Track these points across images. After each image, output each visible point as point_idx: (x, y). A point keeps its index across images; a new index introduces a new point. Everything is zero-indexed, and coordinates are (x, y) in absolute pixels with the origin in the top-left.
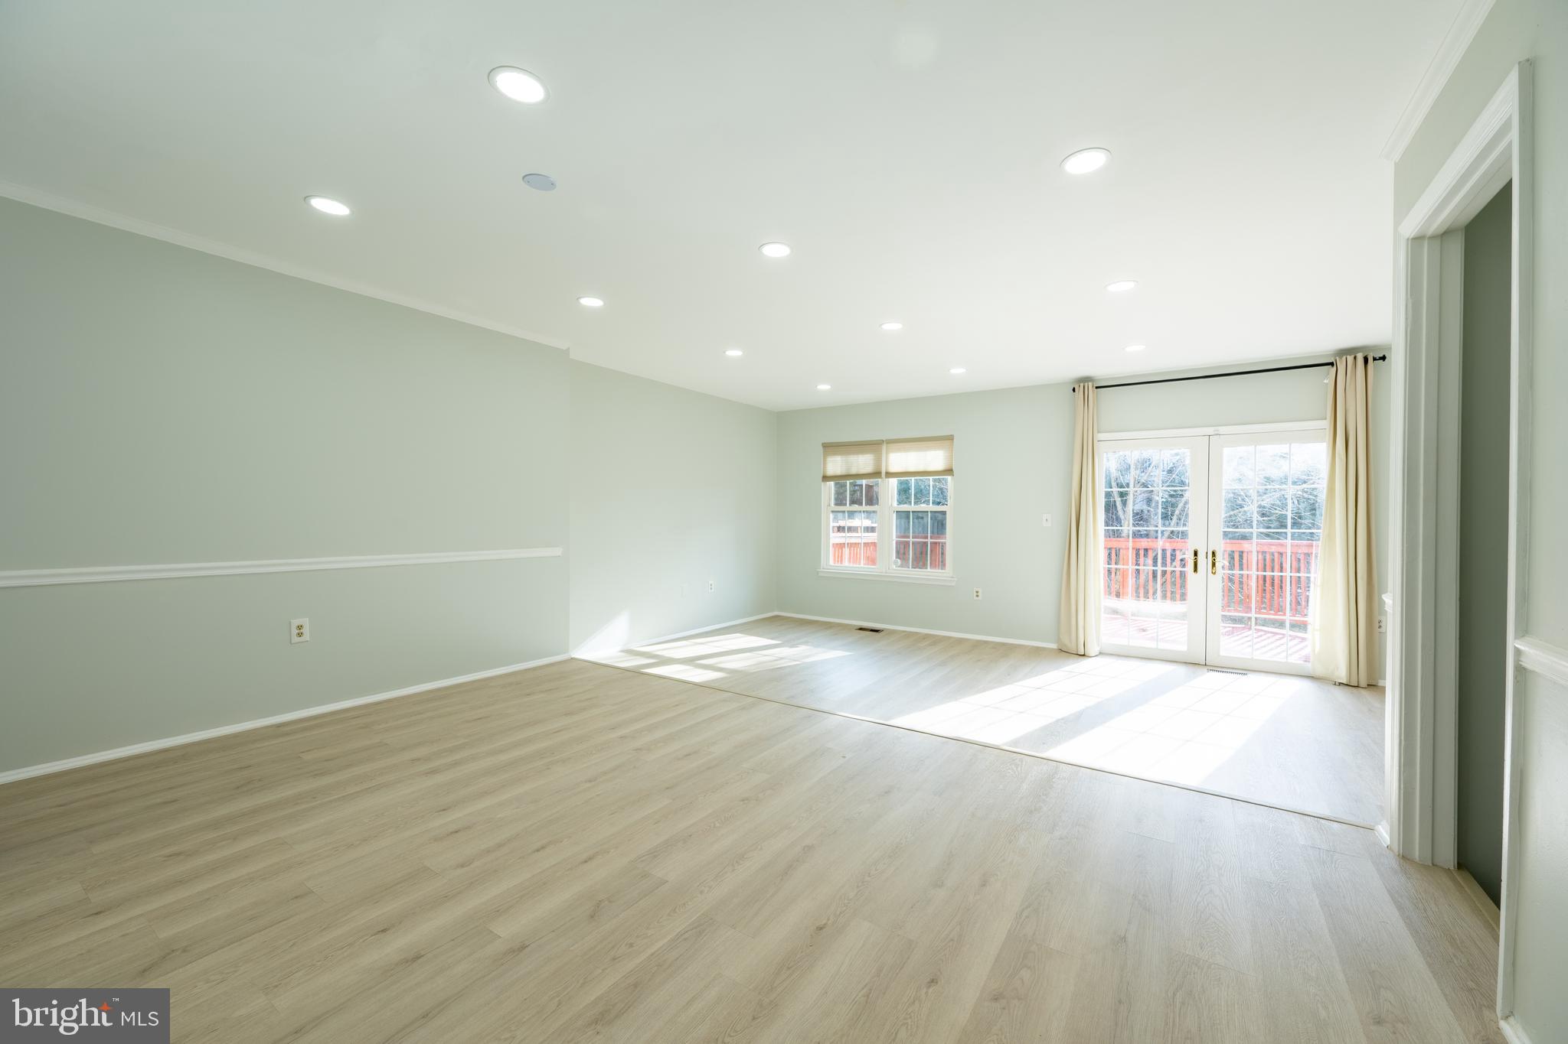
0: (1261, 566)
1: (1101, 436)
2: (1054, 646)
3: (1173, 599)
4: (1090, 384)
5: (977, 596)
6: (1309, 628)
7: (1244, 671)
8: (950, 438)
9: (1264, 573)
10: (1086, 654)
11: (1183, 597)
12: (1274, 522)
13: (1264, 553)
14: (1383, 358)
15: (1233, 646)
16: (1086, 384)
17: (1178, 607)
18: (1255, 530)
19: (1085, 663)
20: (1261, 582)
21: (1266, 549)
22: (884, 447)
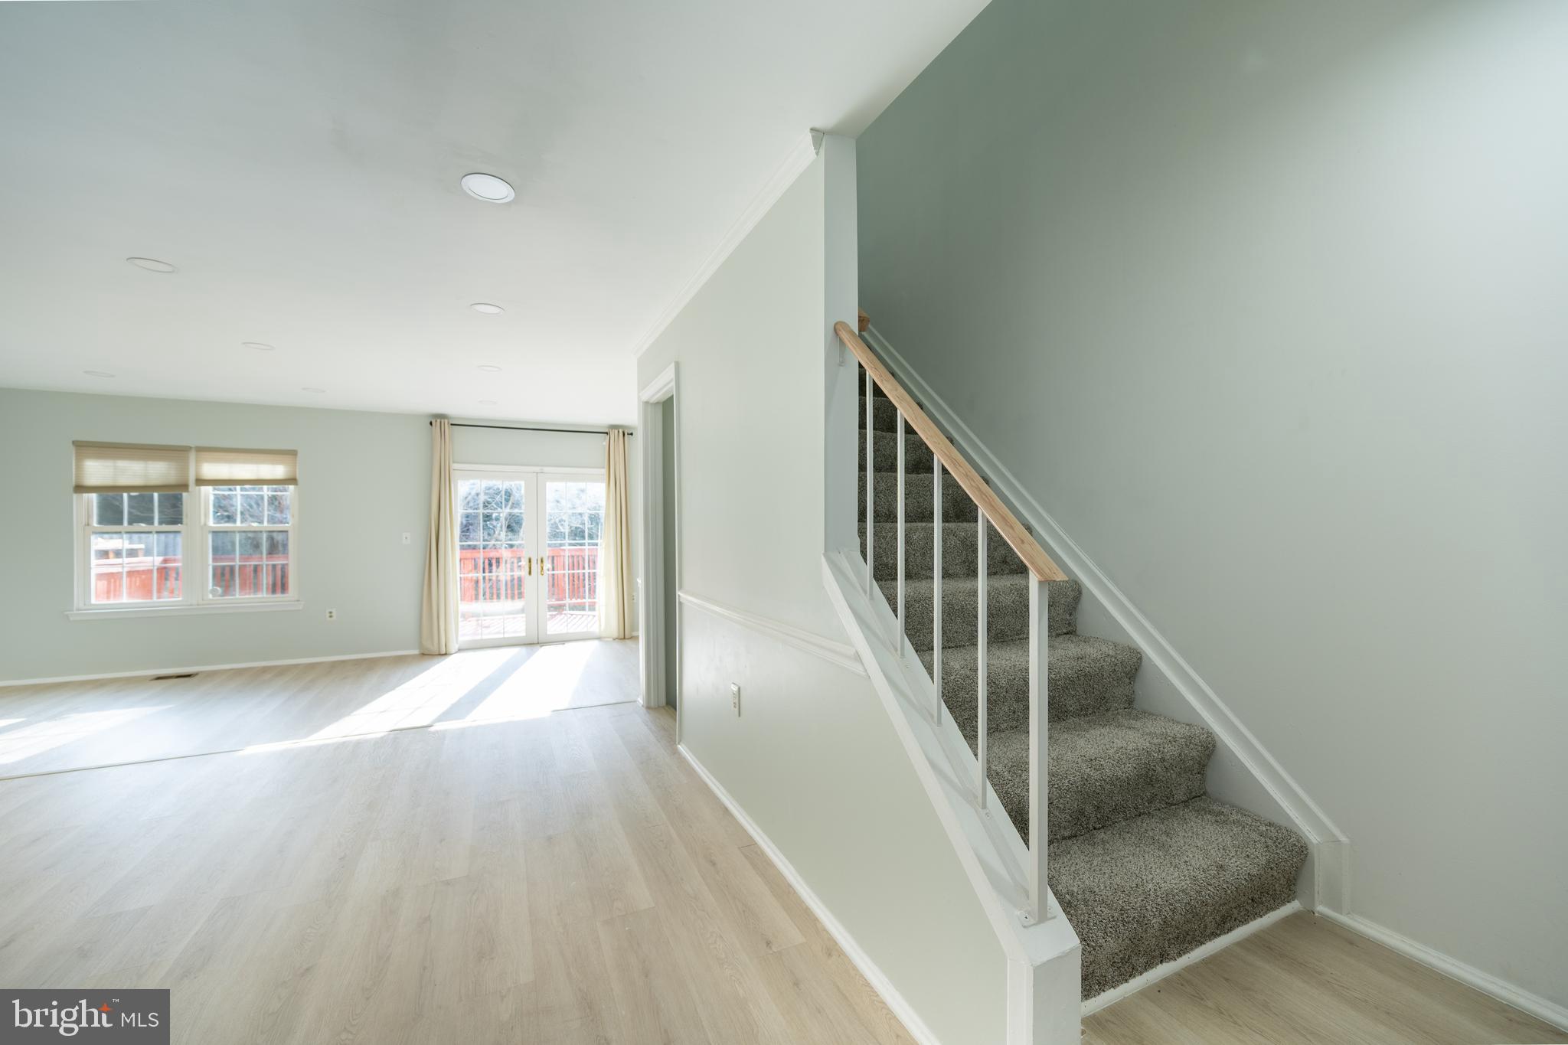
0: (571, 565)
1: (455, 466)
2: (416, 652)
3: (513, 598)
4: (446, 421)
5: (331, 617)
6: (597, 607)
7: (563, 642)
8: (293, 453)
9: (573, 572)
10: (448, 652)
11: (521, 595)
12: (577, 533)
13: (573, 557)
14: (632, 434)
15: (555, 626)
16: (443, 421)
17: (518, 604)
18: (567, 541)
19: (448, 660)
20: (571, 578)
21: (573, 554)
22: (192, 456)
